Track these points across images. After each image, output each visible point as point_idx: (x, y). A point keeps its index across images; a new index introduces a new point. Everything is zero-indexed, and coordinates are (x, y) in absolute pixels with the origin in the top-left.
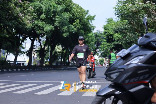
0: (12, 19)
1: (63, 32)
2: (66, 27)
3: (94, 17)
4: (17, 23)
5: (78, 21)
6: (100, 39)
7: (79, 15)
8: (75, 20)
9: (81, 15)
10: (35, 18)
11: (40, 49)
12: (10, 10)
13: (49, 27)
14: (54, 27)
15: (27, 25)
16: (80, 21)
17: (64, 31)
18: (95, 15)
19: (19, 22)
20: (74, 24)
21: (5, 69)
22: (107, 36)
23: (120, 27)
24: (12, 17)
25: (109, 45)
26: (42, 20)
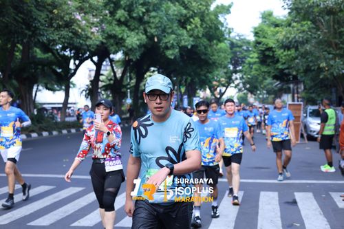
0: (59, 27)
1: (167, 48)
2: (173, 36)
3: (230, 6)
4: (70, 34)
5: (197, 20)
6: (240, 52)
7: (200, 7)
8: (192, 20)
9: (205, 8)
10: (106, 19)
11: (112, 82)
12: (55, 7)
13: (135, 39)
14: (147, 37)
15: (91, 39)
16: (202, 20)
17: (169, 45)
18: (232, 3)
19: (76, 34)
20: (189, 27)
21: (46, 131)
22: (261, 50)
23: (295, 37)
24: (60, 23)
25: (266, 70)
26: (120, 23)
